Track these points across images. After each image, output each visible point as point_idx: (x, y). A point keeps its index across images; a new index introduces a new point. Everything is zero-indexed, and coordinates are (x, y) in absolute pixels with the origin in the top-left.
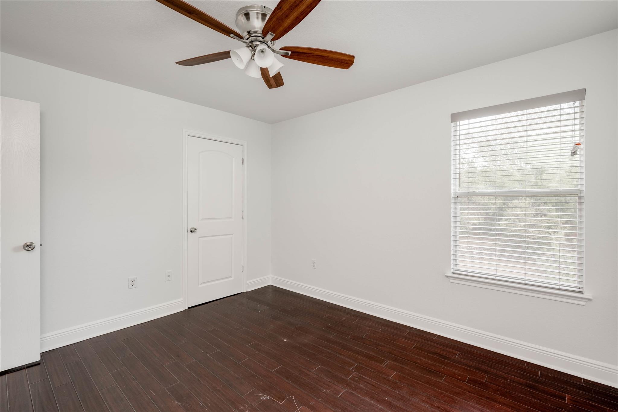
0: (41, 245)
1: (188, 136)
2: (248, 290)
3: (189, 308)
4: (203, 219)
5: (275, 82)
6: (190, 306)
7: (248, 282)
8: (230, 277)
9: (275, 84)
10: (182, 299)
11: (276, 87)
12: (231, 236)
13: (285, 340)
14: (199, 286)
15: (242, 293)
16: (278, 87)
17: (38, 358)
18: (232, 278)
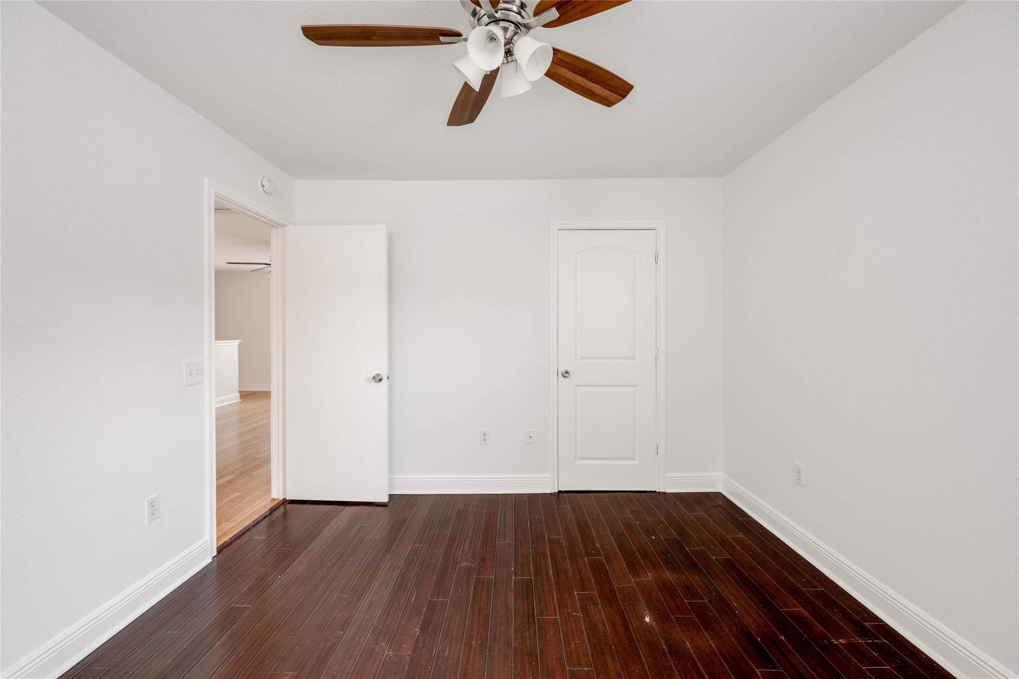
0: (388, 378)
1: (559, 230)
2: (668, 491)
3: (560, 492)
4: (582, 358)
5: (608, 90)
6: (563, 490)
7: (668, 475)
8: (632, 459)
9: (611, 93)
10: (548, 475)
11: (619, 97)
12: (634, 388)
13: (647, 619)
14: (577, 463)
15: (655, 491)
16: (624, 97)
17: (385, 499)
18: (635, 460)
